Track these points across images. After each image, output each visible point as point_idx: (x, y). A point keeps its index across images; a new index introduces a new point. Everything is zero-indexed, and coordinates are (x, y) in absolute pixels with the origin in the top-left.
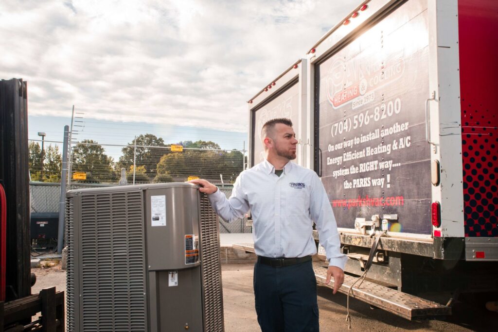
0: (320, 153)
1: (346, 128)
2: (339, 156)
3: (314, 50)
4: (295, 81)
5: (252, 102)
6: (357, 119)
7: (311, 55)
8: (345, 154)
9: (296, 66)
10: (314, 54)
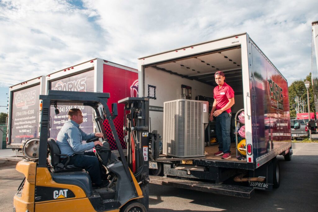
0: (50, 118)
1: (63, 110)
2: (59, 121)
3: (49, 76)
4: (39, 84)
5: (12, 88)
6: (68, 108)
7: (48, 77)
8: (62, 121)
9: (39, 78)
10: (49, 77)
